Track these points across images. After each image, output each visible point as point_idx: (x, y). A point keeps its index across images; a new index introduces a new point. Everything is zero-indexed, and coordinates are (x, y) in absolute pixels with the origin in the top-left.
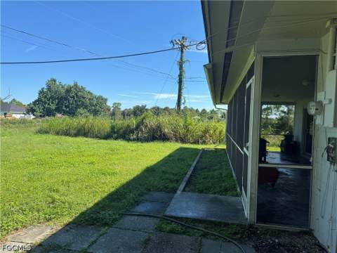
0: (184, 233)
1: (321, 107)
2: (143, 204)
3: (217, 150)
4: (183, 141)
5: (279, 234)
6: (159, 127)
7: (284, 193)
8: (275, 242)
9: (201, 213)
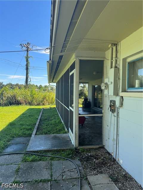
0: (40, 160)
1: (107, 86)
2: (11, 147)
3: (51, 108)
4: (30, 104)
5: (90, 150)
6: (14, 97)
7: (88, 128)
8: (88, 155)
9: (48, 146)
